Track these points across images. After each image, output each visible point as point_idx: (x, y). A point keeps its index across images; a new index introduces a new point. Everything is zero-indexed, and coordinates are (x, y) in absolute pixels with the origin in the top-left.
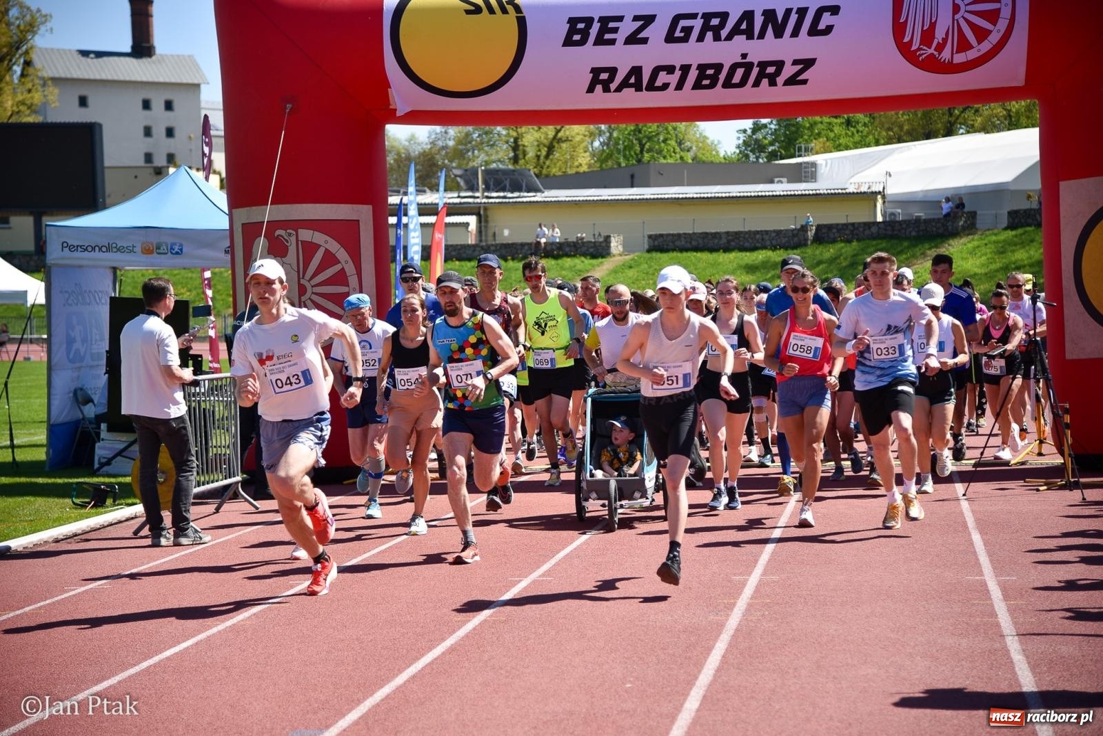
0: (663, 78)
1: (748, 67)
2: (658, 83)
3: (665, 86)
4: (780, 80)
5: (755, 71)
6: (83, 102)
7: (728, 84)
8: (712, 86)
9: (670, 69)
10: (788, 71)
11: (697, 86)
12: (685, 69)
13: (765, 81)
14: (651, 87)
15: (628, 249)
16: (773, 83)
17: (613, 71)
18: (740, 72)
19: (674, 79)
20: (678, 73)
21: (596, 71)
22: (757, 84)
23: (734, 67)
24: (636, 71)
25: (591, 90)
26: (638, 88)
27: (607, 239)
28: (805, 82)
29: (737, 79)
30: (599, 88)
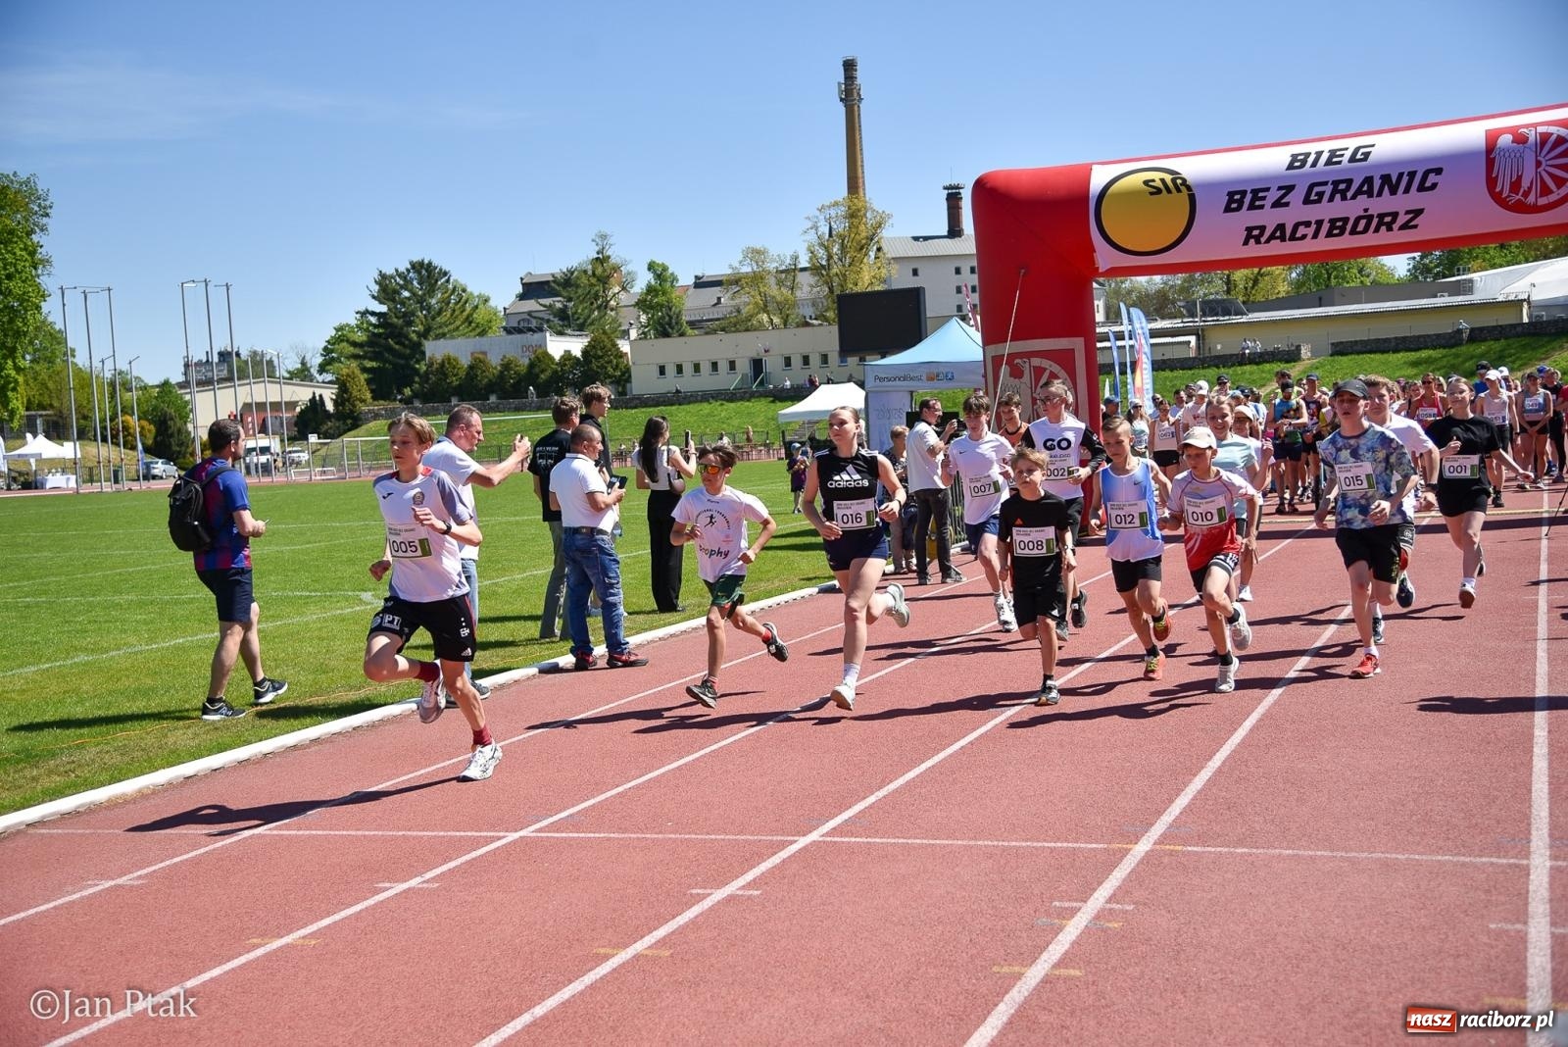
0: (1301, 231)
1: (1370, 218)
2: (1298, 235)
3: (1304, 237)
4: (1395, 226)
5: (1375, 221)
6: (915, 272)
7: (1353, 232)
8: (1341, 234)
9: (1308, 224)
10: (1402, 219)
11: (1329, 235)
12: (1319, 223)
13: (1384, 228)
14: (1293, 238)
15: (1315, 354)
16: (1389, 229)
17: (1263, 229)
18: (1363, 222)
19: (1310, 231)
20: (1314, 226)
21: (1249, 230)
22: (1377, 230)
23: (1358, 219)
24: (1281, 227)
25: (1246, 243)
26: (1283, 239)
27: (1298, 348)
28: (1416, 226)
29: (1360, 228)
30: (1252, 241)
